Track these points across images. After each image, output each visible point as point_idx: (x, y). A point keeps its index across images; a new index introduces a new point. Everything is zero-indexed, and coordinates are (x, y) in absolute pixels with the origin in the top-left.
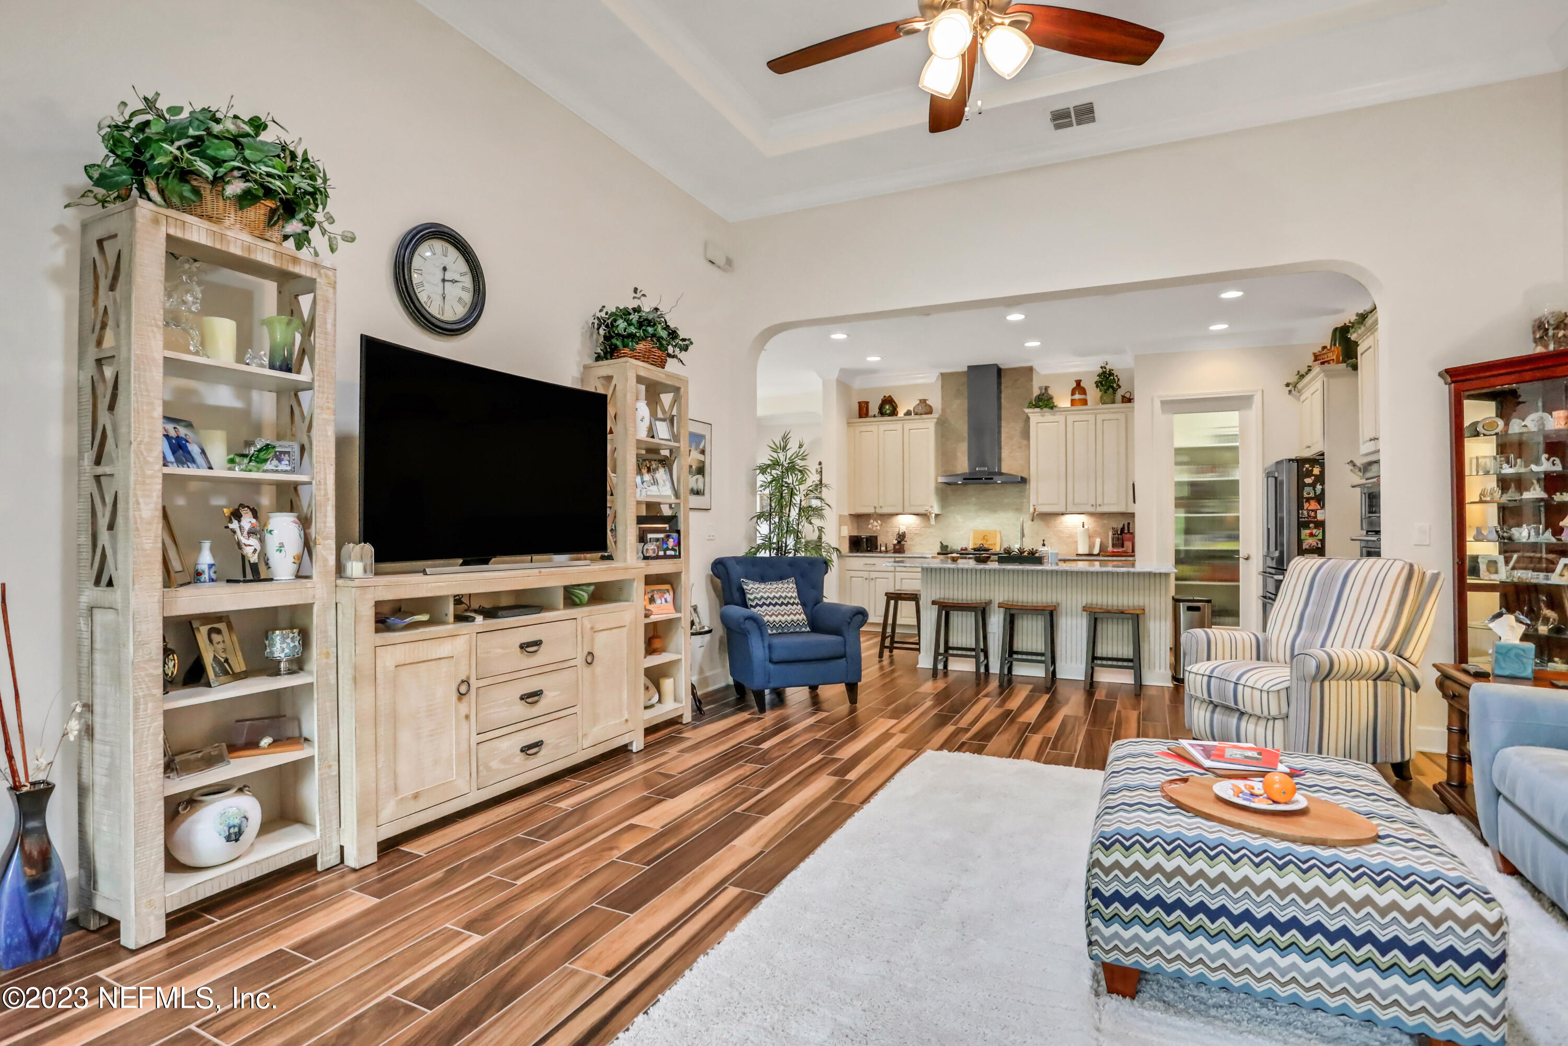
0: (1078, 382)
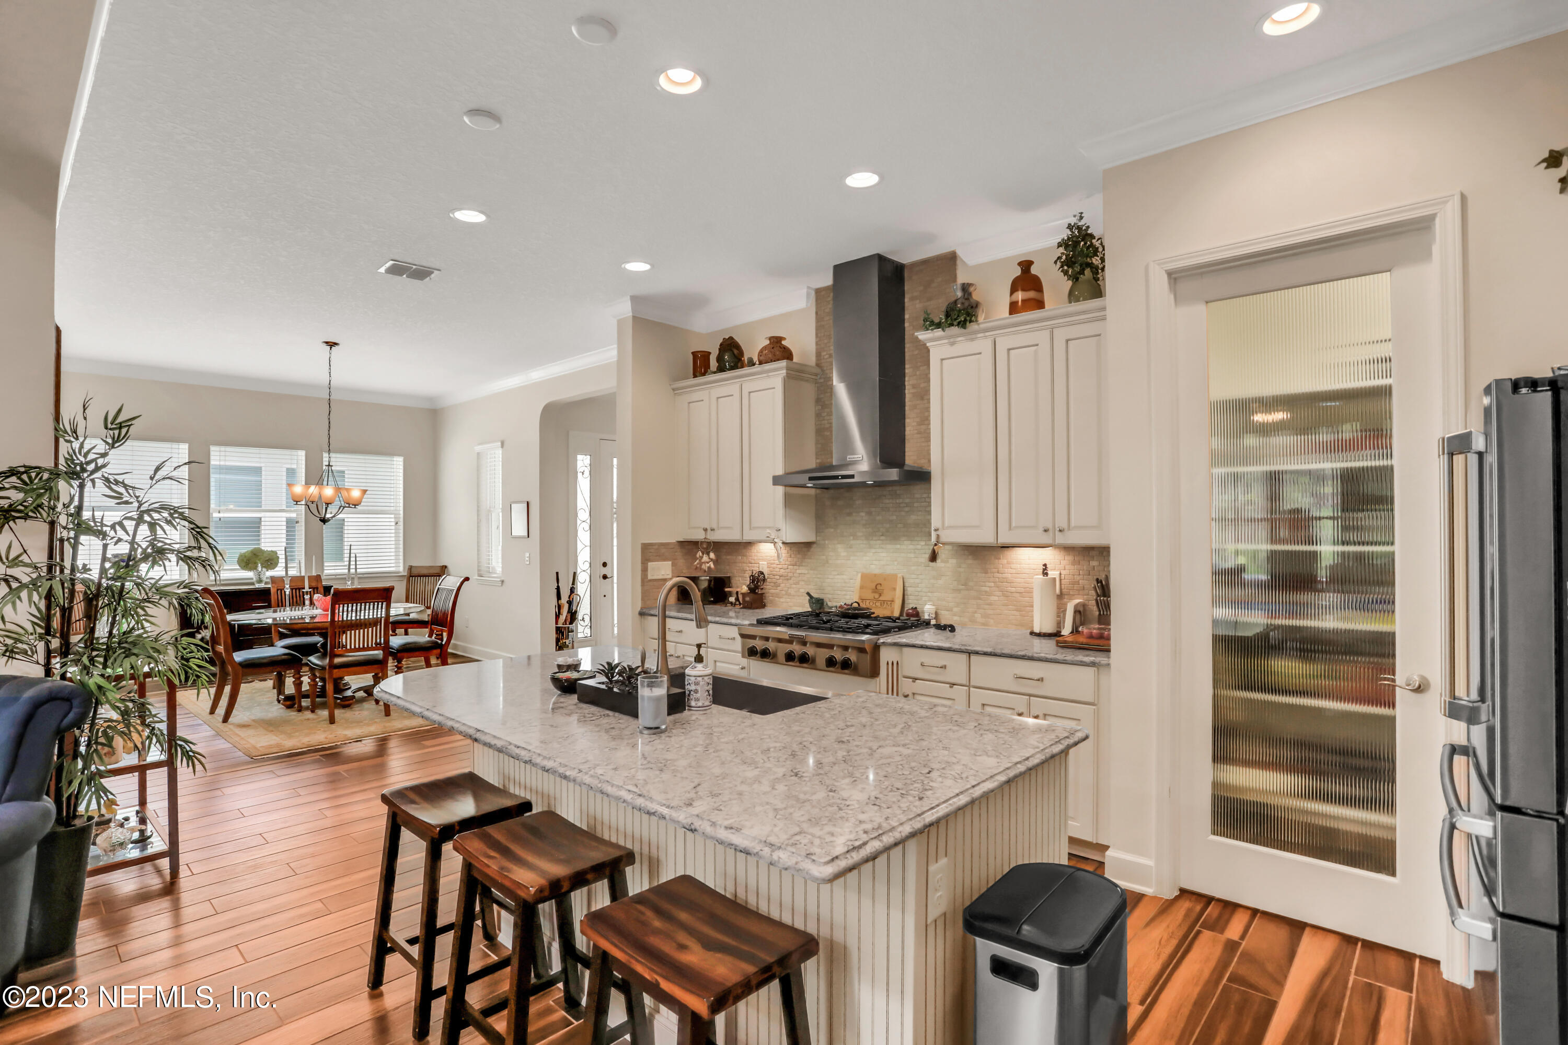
0: (1026, 266)
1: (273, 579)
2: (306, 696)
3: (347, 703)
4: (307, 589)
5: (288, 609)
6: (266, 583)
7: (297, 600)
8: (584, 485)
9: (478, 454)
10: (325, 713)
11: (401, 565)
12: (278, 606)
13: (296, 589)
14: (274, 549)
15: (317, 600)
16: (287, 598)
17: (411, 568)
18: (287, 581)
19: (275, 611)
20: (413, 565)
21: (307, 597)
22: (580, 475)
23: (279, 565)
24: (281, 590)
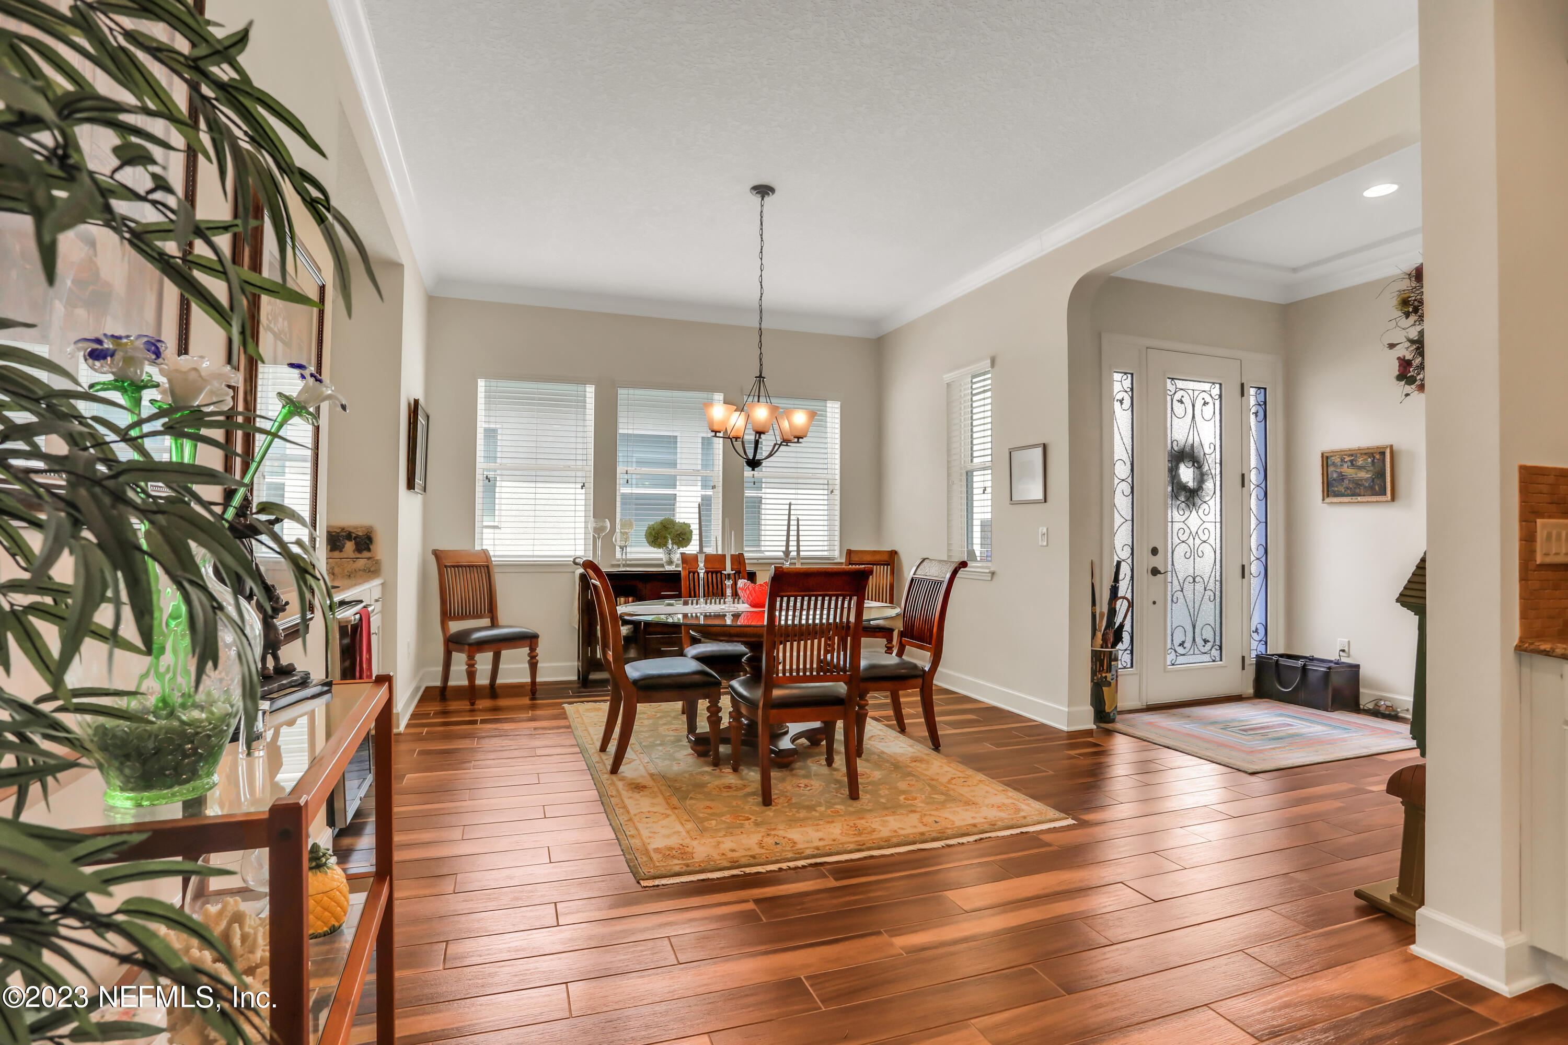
1: (685, 558)
2: (726, 741)
3: (786, 760)
4: (728, 570)
5: (702, 600)
6: (677, 566)
7: (715, 591)
8: (1122, 417)
9: (948, 385)
10: (753, 775)
11: (837, 548)
12: (690, 597)
13: (712, 573)
14: (687, 521)
15: (742, 589)
16: (701, 583)
17: (849, 552)
18: (701, 559)
19: (686, 603)
20: (853, 548)
21: (729, 583)
22: (1117, 405)
23: (693, 542)
24: (694, 574)
